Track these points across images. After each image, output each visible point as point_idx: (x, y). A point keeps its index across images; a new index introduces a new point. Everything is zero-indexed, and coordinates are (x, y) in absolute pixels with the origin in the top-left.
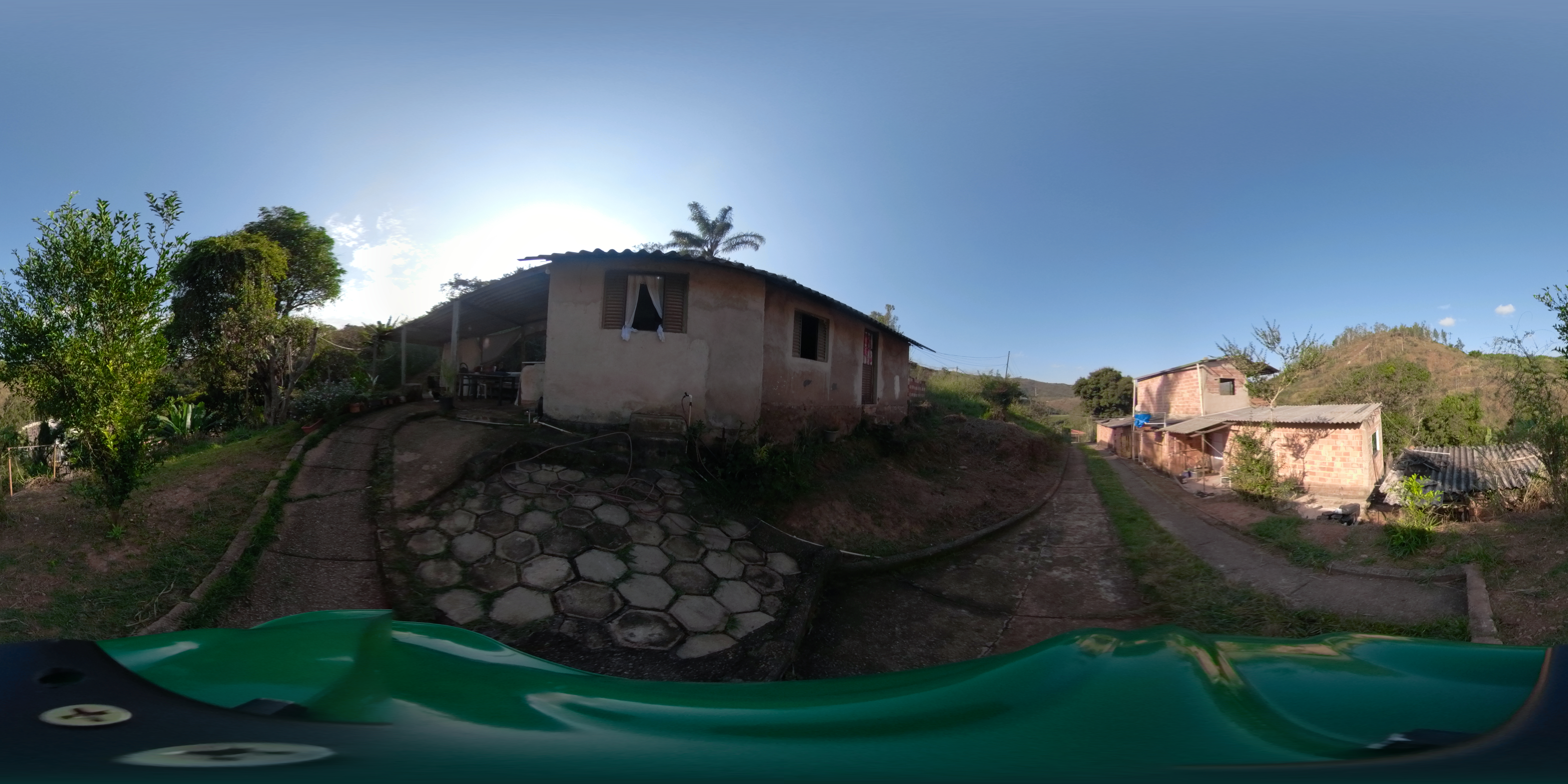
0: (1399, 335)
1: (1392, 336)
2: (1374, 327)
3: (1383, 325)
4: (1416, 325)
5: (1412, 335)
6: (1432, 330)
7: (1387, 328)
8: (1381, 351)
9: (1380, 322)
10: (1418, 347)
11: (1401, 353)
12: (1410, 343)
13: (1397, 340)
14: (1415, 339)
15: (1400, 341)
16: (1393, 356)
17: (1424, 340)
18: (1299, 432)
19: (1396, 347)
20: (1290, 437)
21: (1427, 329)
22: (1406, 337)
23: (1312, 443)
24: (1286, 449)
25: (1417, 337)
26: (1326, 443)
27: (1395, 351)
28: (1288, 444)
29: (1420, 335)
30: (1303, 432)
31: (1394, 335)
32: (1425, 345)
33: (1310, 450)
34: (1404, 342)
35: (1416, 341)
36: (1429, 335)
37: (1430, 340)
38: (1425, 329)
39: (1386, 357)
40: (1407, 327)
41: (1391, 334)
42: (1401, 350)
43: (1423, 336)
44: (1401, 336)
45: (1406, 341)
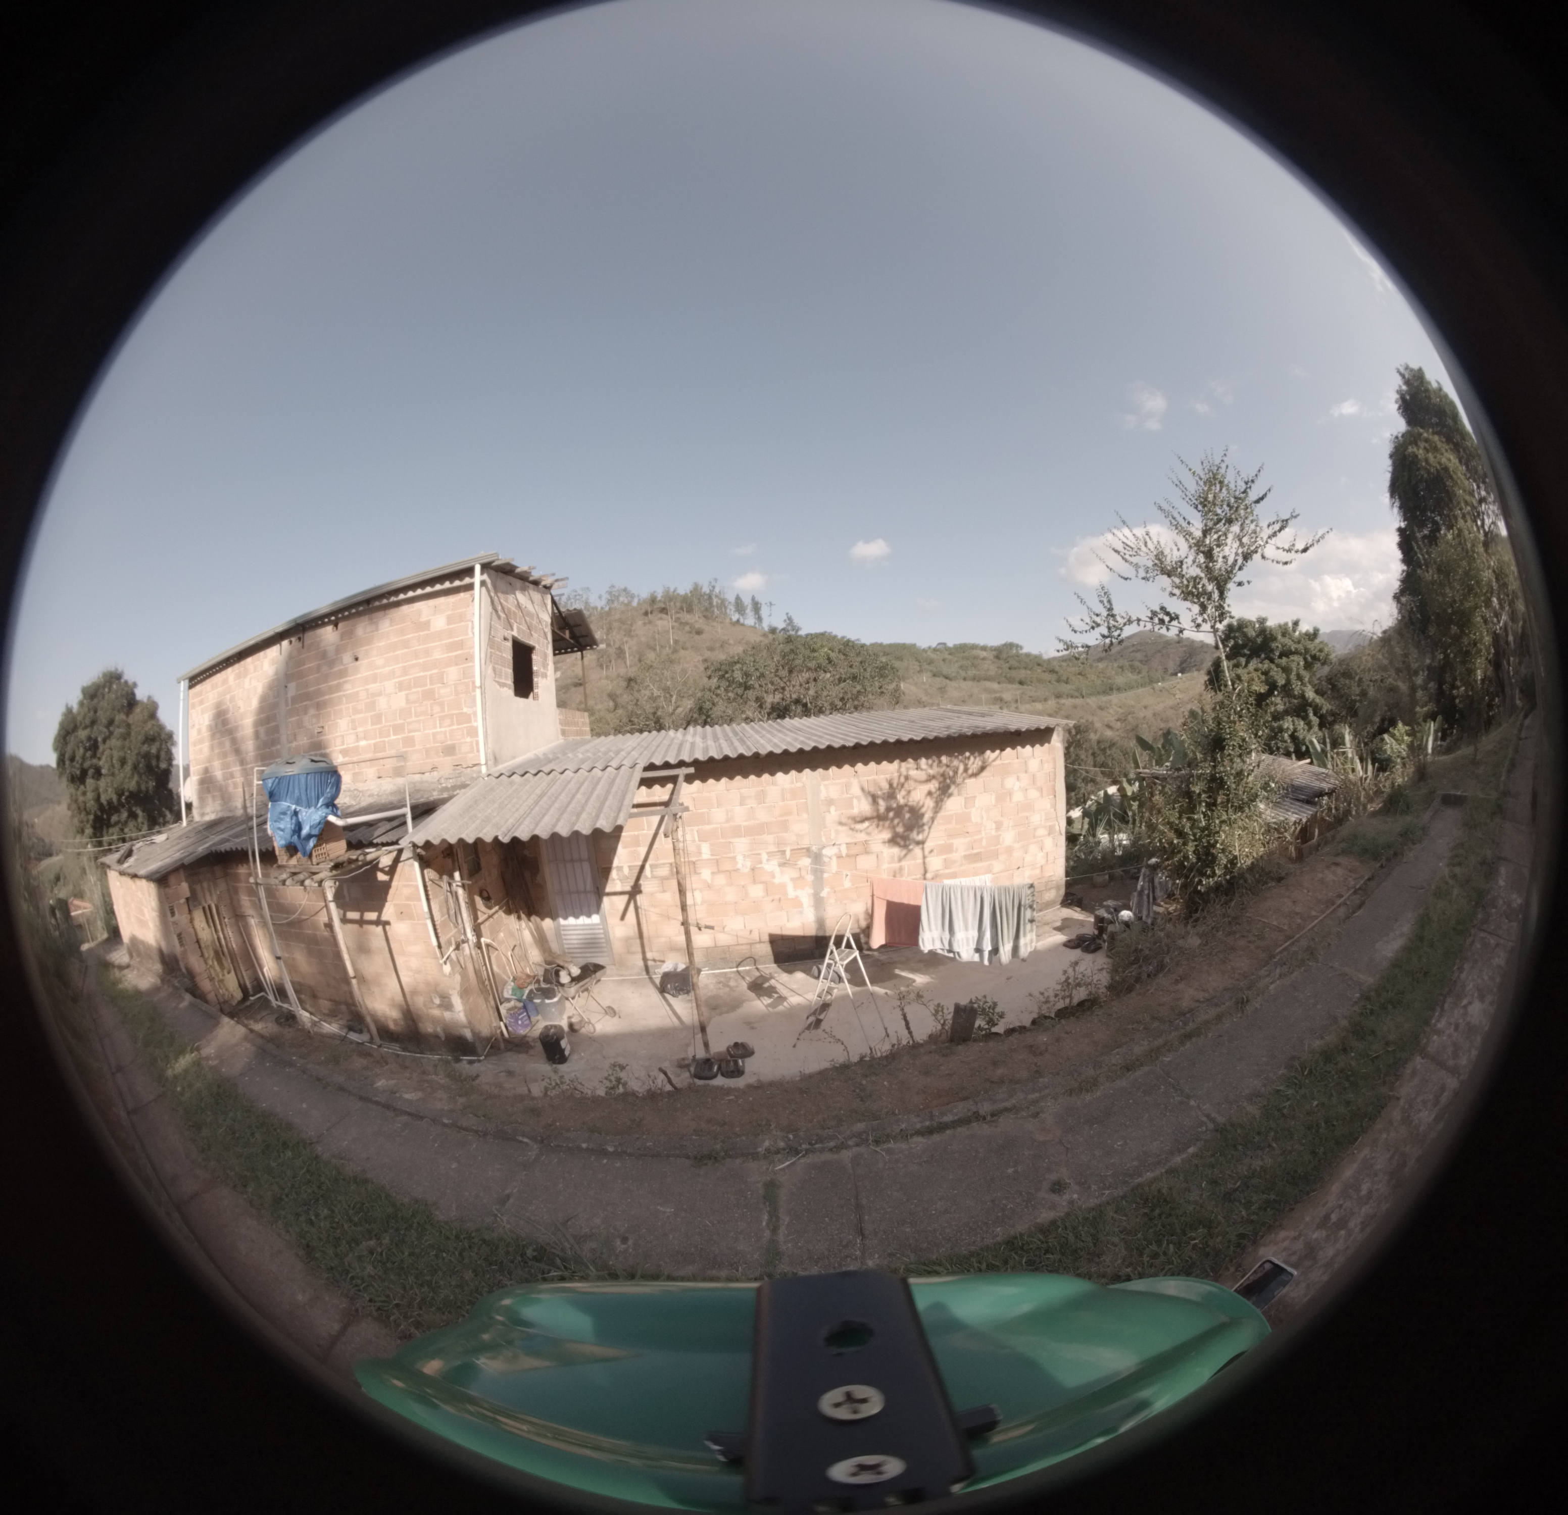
0: (664, 610)
1: (646, 614)
2: (606, 596)
3: (625, 590)
4: (696, 589)
5: (690, 610)
6: (731, 598)
7: (633, 596)
8: (626, 648)
9: (620, 585)
10: (704, 636)
11: (668, 650)
12: (687, 628)
13: (659, 623)
14: (696, 619)
15: (664, 623)
16: (651, 656)
17: (714, 620)
18: (908, 769)
19: (657, 636)
20: (881, 789)
21: (722, 596)
22: (678, 615)
23: (942, 800)
24: (868, 827)
25: (700, 615)
26: (975, 797)
27: (655, 645)
28: (878, 810)
29: (706, 610)
30: (922, 770)
31: (651, 613)
32: (719, 630)
33: (942, 814)
34: (676, 624)
35: (700, 623)
36: (726, 608)
37: (731, 619)
38: (717, 596)
39: (637, 659)
40: (678, 594)
41: (643, 611)
42: (668, 642)
43: (713, 612)
44: (667, 614)
45: (681, 623)
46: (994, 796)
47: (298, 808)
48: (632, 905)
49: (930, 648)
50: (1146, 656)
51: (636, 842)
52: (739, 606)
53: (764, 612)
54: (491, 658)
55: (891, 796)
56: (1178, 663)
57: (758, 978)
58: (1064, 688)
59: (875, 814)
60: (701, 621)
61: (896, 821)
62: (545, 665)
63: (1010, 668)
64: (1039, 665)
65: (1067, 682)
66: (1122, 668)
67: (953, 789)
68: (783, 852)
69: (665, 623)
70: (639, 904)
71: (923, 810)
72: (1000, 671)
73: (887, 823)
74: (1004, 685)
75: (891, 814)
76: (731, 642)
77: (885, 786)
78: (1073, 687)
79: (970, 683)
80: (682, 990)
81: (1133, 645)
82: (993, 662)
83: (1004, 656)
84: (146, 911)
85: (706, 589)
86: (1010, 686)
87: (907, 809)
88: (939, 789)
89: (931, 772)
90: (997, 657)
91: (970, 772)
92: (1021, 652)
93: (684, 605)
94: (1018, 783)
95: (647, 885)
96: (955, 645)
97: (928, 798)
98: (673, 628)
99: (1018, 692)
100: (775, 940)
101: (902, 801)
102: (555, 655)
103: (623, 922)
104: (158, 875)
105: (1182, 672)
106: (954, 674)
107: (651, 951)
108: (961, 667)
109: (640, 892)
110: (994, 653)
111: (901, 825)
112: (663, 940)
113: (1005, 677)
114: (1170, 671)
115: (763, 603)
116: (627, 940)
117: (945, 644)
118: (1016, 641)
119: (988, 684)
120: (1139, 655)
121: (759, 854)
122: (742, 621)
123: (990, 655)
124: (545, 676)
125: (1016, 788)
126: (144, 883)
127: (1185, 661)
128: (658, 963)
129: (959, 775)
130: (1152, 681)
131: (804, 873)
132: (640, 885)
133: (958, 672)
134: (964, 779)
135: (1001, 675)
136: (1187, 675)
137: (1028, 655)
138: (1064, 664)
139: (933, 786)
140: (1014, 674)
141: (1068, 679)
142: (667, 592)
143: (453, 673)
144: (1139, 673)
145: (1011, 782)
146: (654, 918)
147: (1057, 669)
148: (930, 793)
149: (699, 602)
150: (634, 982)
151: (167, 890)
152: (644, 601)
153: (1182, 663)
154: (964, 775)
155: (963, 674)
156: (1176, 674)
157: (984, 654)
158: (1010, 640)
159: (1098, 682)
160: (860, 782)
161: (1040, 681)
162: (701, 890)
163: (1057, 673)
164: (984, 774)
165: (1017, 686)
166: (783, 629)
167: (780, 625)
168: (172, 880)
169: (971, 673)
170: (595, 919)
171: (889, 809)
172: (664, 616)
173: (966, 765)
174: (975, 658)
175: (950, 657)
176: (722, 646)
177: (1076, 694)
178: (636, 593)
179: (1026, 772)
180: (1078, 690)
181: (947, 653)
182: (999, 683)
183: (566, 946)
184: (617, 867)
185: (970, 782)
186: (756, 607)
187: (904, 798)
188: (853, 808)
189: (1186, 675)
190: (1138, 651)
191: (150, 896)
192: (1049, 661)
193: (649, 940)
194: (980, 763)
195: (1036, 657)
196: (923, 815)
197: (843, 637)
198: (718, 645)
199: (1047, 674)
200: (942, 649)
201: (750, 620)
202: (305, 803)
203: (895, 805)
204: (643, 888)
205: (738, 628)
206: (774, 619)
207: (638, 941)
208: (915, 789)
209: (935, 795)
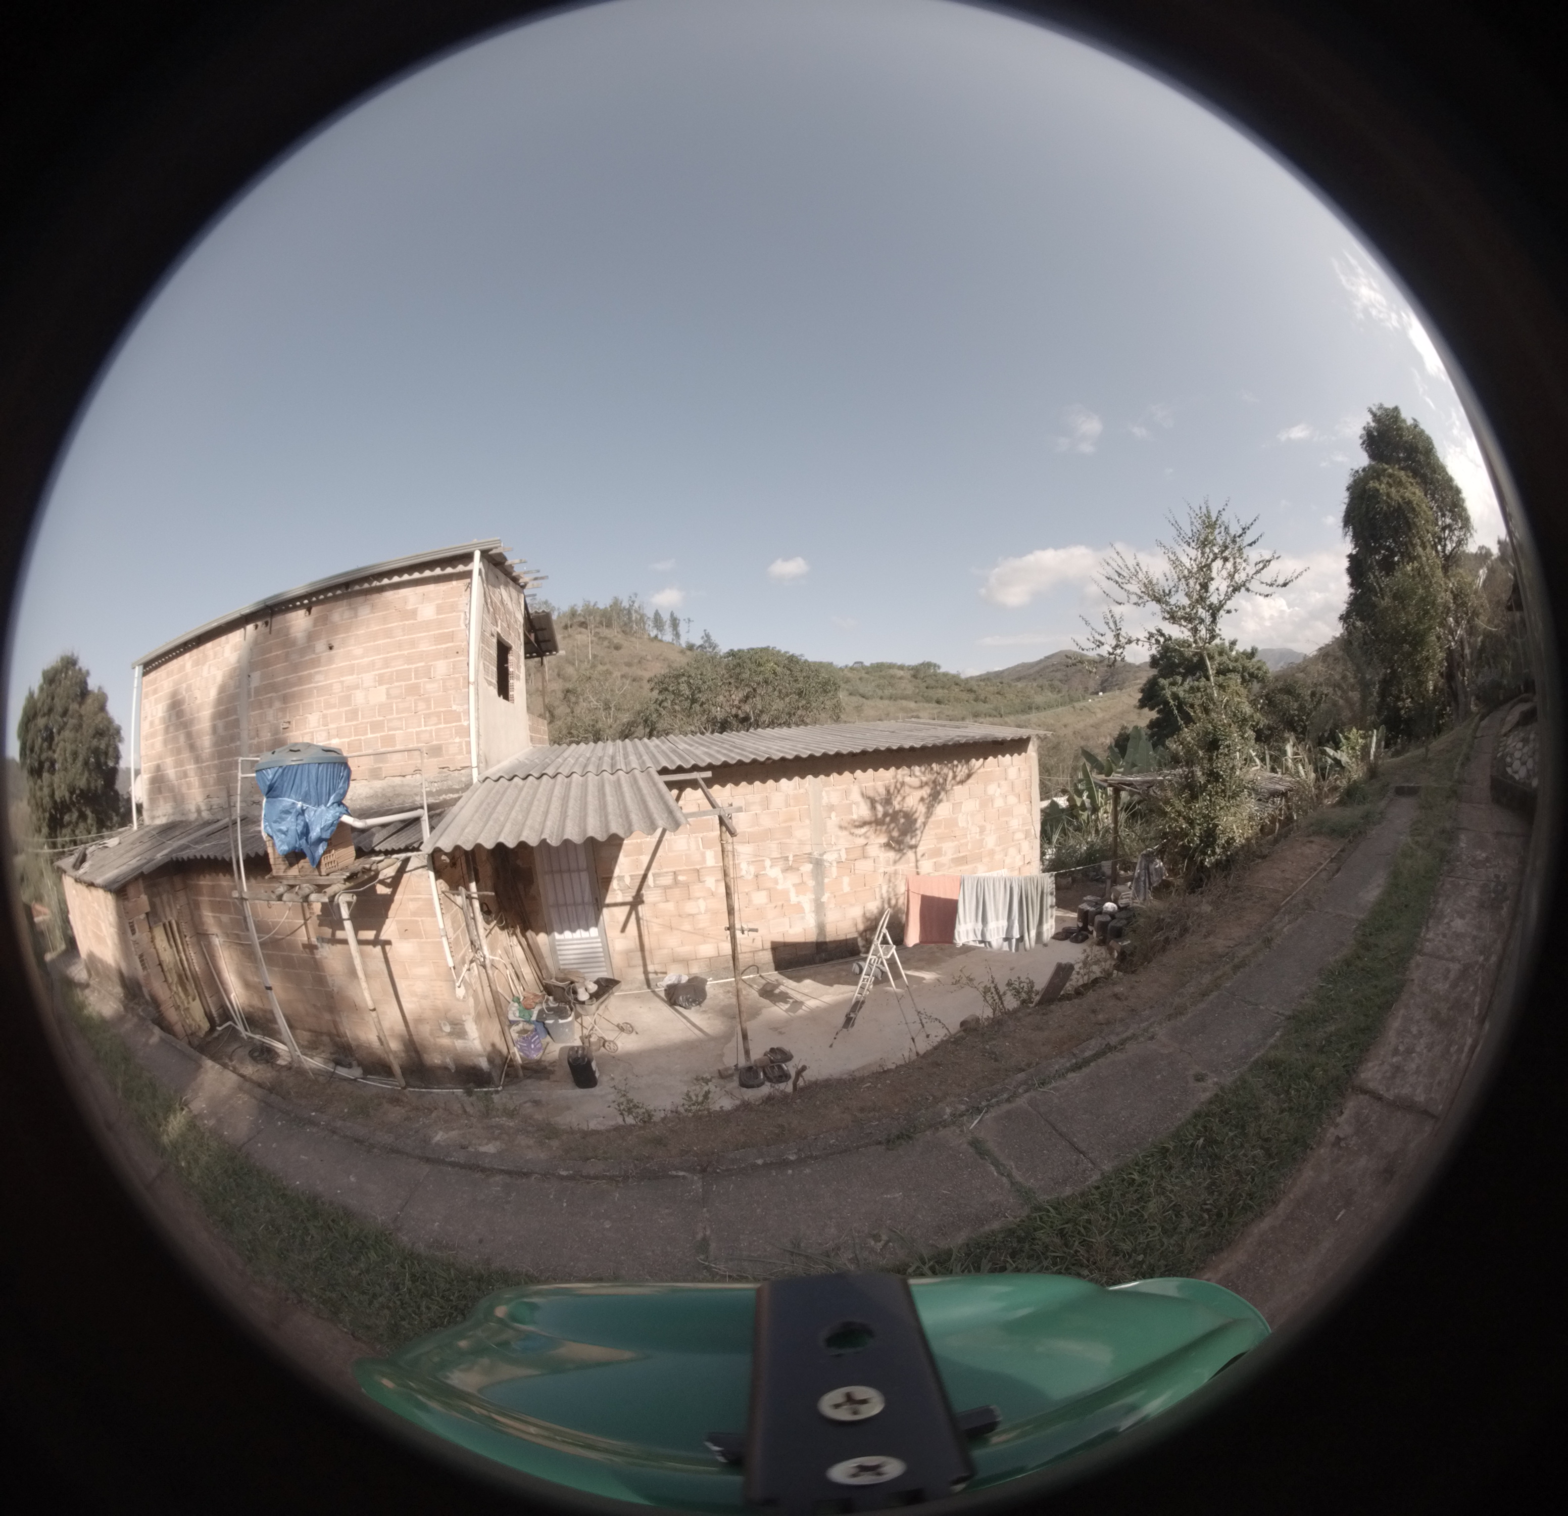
0: (583, 625)
1: (566, 627)
4: (616, 603)
5: (609, 625)
6: (649, 613)
10: (622, 651)
11: (586, 665)
12: (606, 643)
13: (579, 637)
14: (613, 633)
16: (570, 670)
17: (633, 635)
18: (904, 775)
19: (576, 651)
20: (879, 795)
21: (641, 612)
22: (597, 630)
23: (933, 806)
24: (866, 832)
25: (619, 630)
26: (961, 803)
27: (574, 659)
28: (876, 815)
29: (625, 624)
30: (916, 776)
31: (571, 626)
32: (638, 646)
33: (933, 819)
34: (595, 639)
35: (619, 638)
36: (644, 624)
37: (649, 635)
38: (636, 611)
39: (555, 673)
40: (598, 608)
41: (563, 624)
42: (587, 657)
43: (631, 627)
44: (586, 628)
45: (600, 638)
46: (978, 802)
47: (305, 806)
48: (633, 916)
49: (846, 666)
50: (1066, 675)
51: (639, 850)
52: (658, 622)
53: (682, 628)
54: (482, 654)
55: (888, 801)
56: (1099, 682)
57: (765, 985)
58: (982, 707)
59: (873, 819)
60: (620, 636)
61: (892, 826)
62: (518, 667)
63: (927, 688)
64: (957, 684)
65: (985, 702)
66: (1041, 687)
67: (942, 795)
68: (786, 859)
69: (584, 637)
70: (641, 915)
71: (916, 815)
72: (917, 691)
73: (884, 828)
74: (921, 704)
75: (888, 819)
76: (649, 658)
77: (882, 791)
78: (991, 706)
79: (886, 702)
80: (694, 1001)
81: (1053, 665)
82: (911, 681)
83: (922, 675)
84: (103, 925)
85: (626, 604)
86: (926, 705)
87: (902, 814)
88: (930, 795)
89: (924, 779)
90: (915, 676)
91: (958, 779)
92: (938, 671)
93: (604, 619)
94: (999, 790)
95: (649, 895)
96: (872, 664)
97: (921, 804)
98: (592, 642)
99: (935, 711)
100: (777, 948)
101: (897, 807)
102: (526, 658)
103: (623, 935)
104: (116, 886)
105: (1104, 691)
106: (870, 693)
107: (653, 963)
108: (878, 686)
109: (642, 902)
110: (912, 672)
111: (896, 829)
112: (665, 951)
113: (923, 696)
114: (1091, 690)
115: (682, 619)
116: (628, 953)
117: (862, 663)
118: (934, 660)
119: (904, 703)
120: (1059, 675)
121: (763, 861)
122: (660, 637)
123: (907, 674)
124: (518, 678)
125: (997, 794)
126: (100, 893)
127: (1106, 680)
128: (660, 975)
129: (948, 782)
130: (1072, 700)
131: (805, 879)
132: (642, 895)
133: (874, 691)
134: (953, 786)
135: (918, 694)
136: (1108, 694)
137: (945, 675)
138: (982, 683)
139: (926, 792)
140: (931, 693)
141: (986, 698)
142: (587, 606)
143: (441, 667)
144: (1059, 692)
145: (992, 789)
146: (656, 929)
147: (975, 688)
148: (922, 799)
149: (619, 617)
150: (637, 997)
151: (126, 902)
152: (564, 614)
153: (1103, 682)
154: (953, 782)
155: (880, 693)
156: (1097, 693)
157: (901, 673)
158: (928, 659)
159: (1017, 701)
160: (860, 788)
161: (957, 700)
162: (705, 898)
163: (975, 692)
164: (970, 781)
165: (934, 705)
166: (701, 646)
167: (698, 642)
168: (131, 891)
169: (888, 691)
170: (594, 931)
171: (886, 814)
172: (583, 630)
173: (954, 772)
174: (892, 677)
175: (867, 676)
176: (640, 662)
177: (994, 713)
178: (556, 607)
179: (1006, 779)
180: (996, 709)
181: (863, 672)
182: (916, 702)
183: (561, 962)
184: (618, 876)
185: (958, 789)
186: (675, 623)
187: (899, 803)
188: (852, 814)
189: (1106, 694)
190: (1057, 670)
191: (107, 909)
192: (967, 680)
193: (651, 952)
194: (967, 771)
195: (954, 676)
196: (916, 820)
197: (786, 652)
198: (636, 661)
199: (964, 693)
200: (858, 668)
201: (668, 637)
202: (313, 800)
203: (891, 811)
204: (645, 898)
205: (656, 644)
206: (692, 635)
207: (639, 954)
208: (909, 795)
209: (927, 801)
